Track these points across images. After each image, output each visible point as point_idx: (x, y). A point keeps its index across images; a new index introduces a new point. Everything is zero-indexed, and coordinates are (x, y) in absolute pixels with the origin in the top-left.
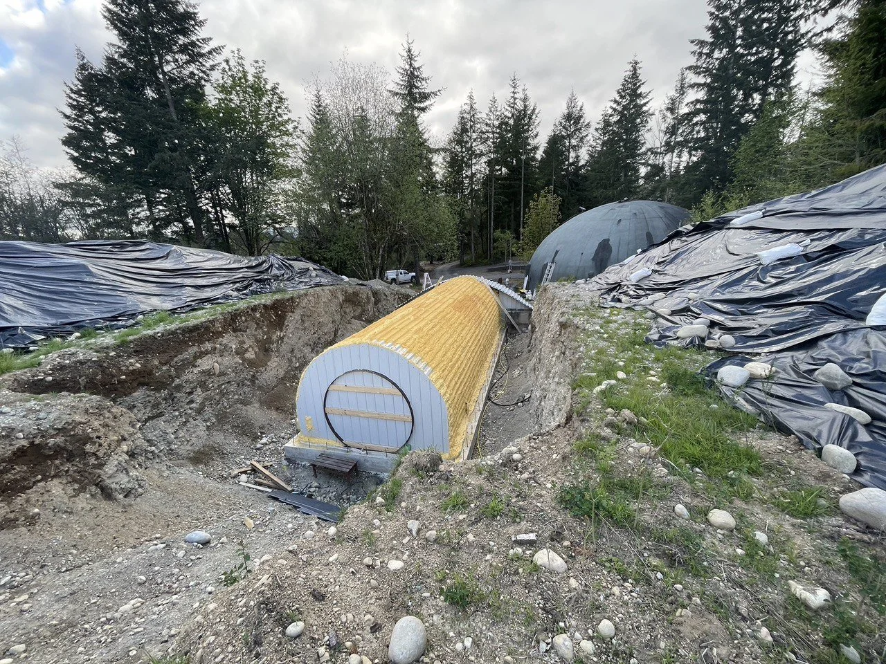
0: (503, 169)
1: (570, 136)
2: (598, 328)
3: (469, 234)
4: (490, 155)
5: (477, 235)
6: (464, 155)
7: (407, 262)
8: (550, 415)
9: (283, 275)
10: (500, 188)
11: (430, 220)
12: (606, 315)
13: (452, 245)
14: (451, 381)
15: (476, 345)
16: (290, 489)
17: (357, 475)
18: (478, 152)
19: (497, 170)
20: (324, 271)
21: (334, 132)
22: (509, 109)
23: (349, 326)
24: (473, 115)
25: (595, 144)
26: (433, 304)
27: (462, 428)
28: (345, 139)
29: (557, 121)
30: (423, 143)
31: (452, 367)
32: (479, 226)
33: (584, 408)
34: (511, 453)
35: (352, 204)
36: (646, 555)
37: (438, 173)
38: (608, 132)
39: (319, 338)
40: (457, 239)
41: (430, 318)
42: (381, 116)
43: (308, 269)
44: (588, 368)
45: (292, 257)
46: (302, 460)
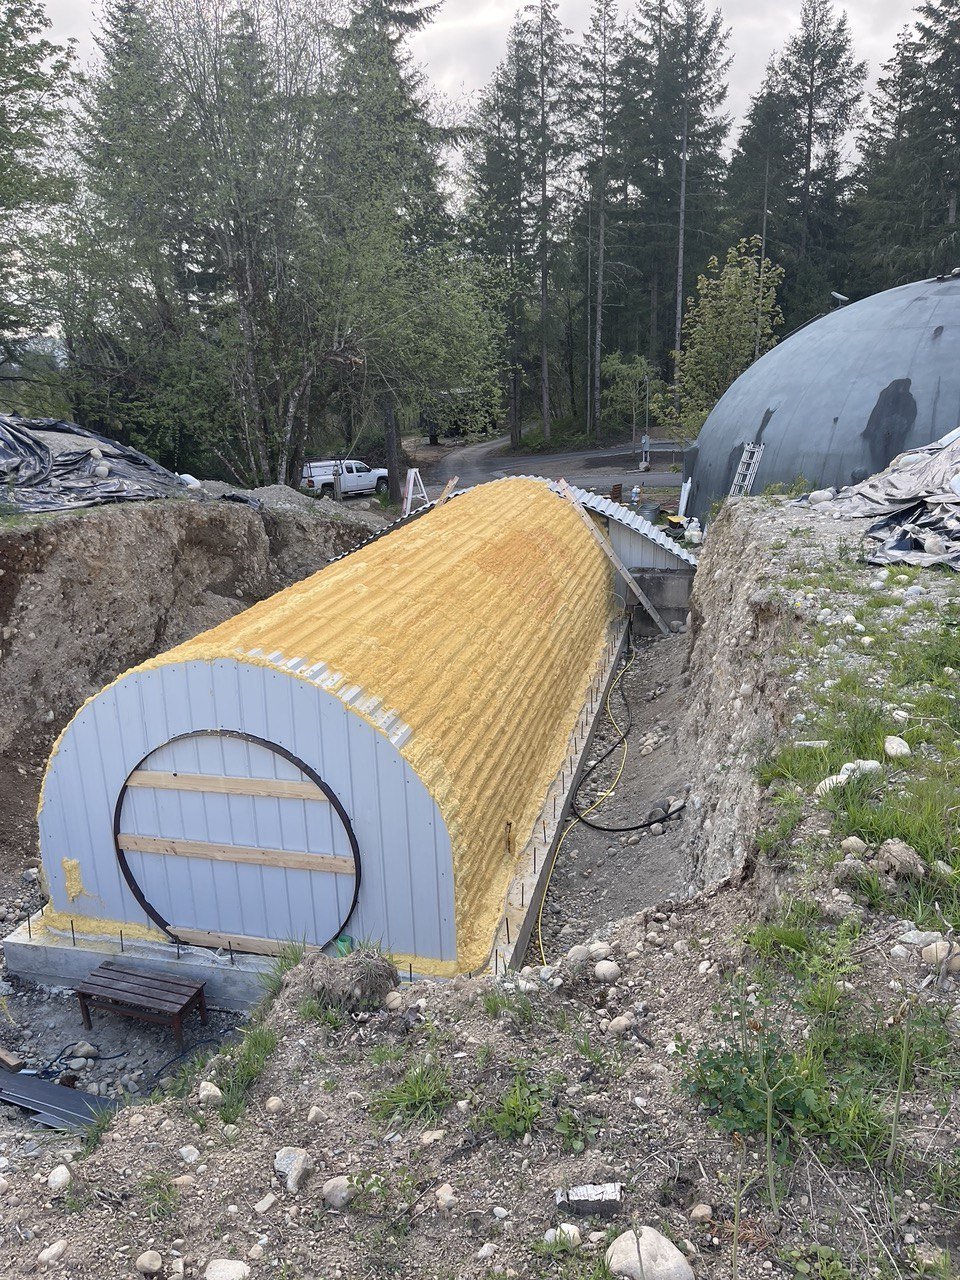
0: (630, 188)
1: (812, 100)
2: (849, 618)
3: (533, 366)
4: (593, 148)
5: (558, 366)
6: (524, 147)
7: (364, 439)
8: (723, 855)
9: (16, 469)
10: (621, 240)
11: (428, 325)
12: (876, 584)
13: (487, 392)
14: (465, 763)
15: (541, 666)
16: (12, 1060)
17: (204, 1023)
18: (562, 139)
19: (615, 192)
20: (133, 460)
21: (166, 79)
22: (647, 23)
23: (197, 612)
24: (550, 39)
25: (878, 123)
26: (422, 555)
27: (498, 890)
28: (196, 99)
29: (778, 58)
30: (408, 113)
31: (469, 727)
32: (562, 343)
33: (787, 836)
34: (592, 959)
35: (216, 278)
36: (909, 1238)
37: (451, 195)
38: (912, 91)
39: (113, 645)
40: (503, 377)
41: (414, 590)
42: (292, 36)
43: (88, 455)
44: (810, 728)
45: (45, 421)
46: (53, 979)
